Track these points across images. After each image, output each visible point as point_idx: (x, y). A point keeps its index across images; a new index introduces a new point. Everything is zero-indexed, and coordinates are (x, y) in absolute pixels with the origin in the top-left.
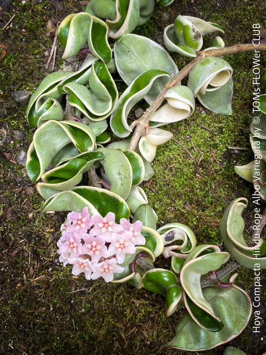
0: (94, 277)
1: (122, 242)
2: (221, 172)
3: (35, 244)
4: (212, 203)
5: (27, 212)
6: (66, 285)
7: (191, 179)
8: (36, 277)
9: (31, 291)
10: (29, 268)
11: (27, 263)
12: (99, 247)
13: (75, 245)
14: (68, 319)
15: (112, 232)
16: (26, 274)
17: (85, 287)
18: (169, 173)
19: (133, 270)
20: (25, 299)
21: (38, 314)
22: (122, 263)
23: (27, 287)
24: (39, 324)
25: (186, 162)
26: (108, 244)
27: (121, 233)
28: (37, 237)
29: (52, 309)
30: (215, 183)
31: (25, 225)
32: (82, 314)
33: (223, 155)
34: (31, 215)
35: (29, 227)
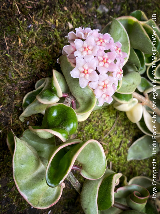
12: (107, 65)
13: (103, 44)
31: (59, 2)
35: (58, 5)
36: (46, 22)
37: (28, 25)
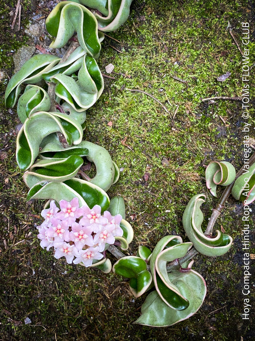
2: (198, 125)
3: (13, 209)
4: (189, 157)
5: (3, 177)
7: (167, 133)
8: (16, 242)
9: (12, 257)
10: (9, 234)
11: (6, 228)
14: (51, 282)
16: (7, 240)
18: (144, 129)
20: (7, 264)
21: (21, 279)
23: (8, 253)
24: (22, 289)
25: (161, 117)
28: (15, 202)
29: (34, 273)
30: (191, 136)
31: (2, 191)
32: (65, 276)
33: (199, 107)
34: (7, 180)
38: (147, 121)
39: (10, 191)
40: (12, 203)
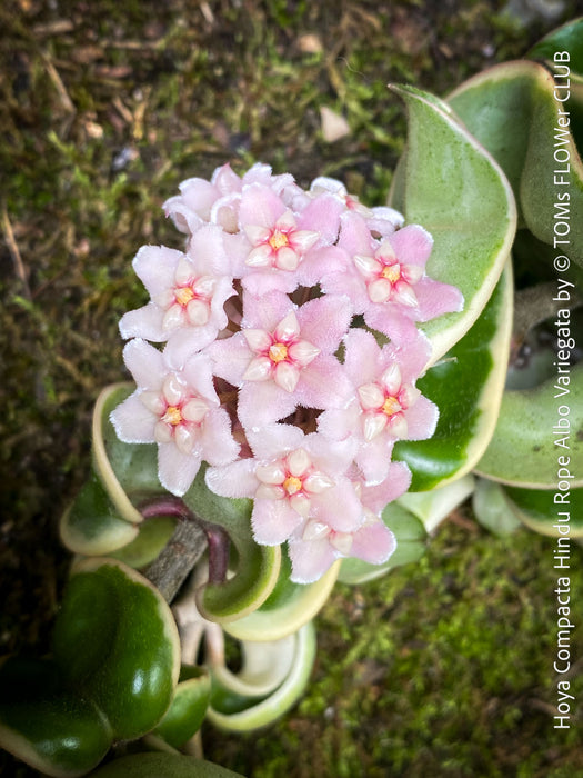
0: (136, 356)
1: (317, 482)
3: (198, 67)
5: (320, 28)
6: (34, 197)
8: (60, 71)
10: (96, 43)
11: (119, 32)
12: (287, 375)
13: (287, 257)
15: (362, 434)
16: (69, 34)
17: (32, 281)
18: (498, 593)
19: (152, 510)
22: (210, 486)
23: (17, 36)
26: (305, 418)
27: (356, 473)
28: (227, 75)
31: (270, 21)
34: (311, 43)
35: (265, 36)
36: (201, 127)
37: (116, 155)
38: (526, 601)
39: (268, 57)
40: (221, 62)
